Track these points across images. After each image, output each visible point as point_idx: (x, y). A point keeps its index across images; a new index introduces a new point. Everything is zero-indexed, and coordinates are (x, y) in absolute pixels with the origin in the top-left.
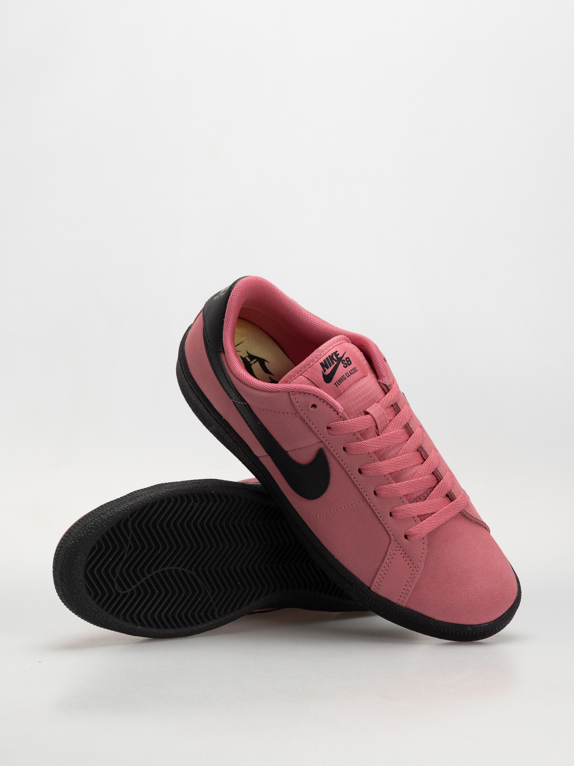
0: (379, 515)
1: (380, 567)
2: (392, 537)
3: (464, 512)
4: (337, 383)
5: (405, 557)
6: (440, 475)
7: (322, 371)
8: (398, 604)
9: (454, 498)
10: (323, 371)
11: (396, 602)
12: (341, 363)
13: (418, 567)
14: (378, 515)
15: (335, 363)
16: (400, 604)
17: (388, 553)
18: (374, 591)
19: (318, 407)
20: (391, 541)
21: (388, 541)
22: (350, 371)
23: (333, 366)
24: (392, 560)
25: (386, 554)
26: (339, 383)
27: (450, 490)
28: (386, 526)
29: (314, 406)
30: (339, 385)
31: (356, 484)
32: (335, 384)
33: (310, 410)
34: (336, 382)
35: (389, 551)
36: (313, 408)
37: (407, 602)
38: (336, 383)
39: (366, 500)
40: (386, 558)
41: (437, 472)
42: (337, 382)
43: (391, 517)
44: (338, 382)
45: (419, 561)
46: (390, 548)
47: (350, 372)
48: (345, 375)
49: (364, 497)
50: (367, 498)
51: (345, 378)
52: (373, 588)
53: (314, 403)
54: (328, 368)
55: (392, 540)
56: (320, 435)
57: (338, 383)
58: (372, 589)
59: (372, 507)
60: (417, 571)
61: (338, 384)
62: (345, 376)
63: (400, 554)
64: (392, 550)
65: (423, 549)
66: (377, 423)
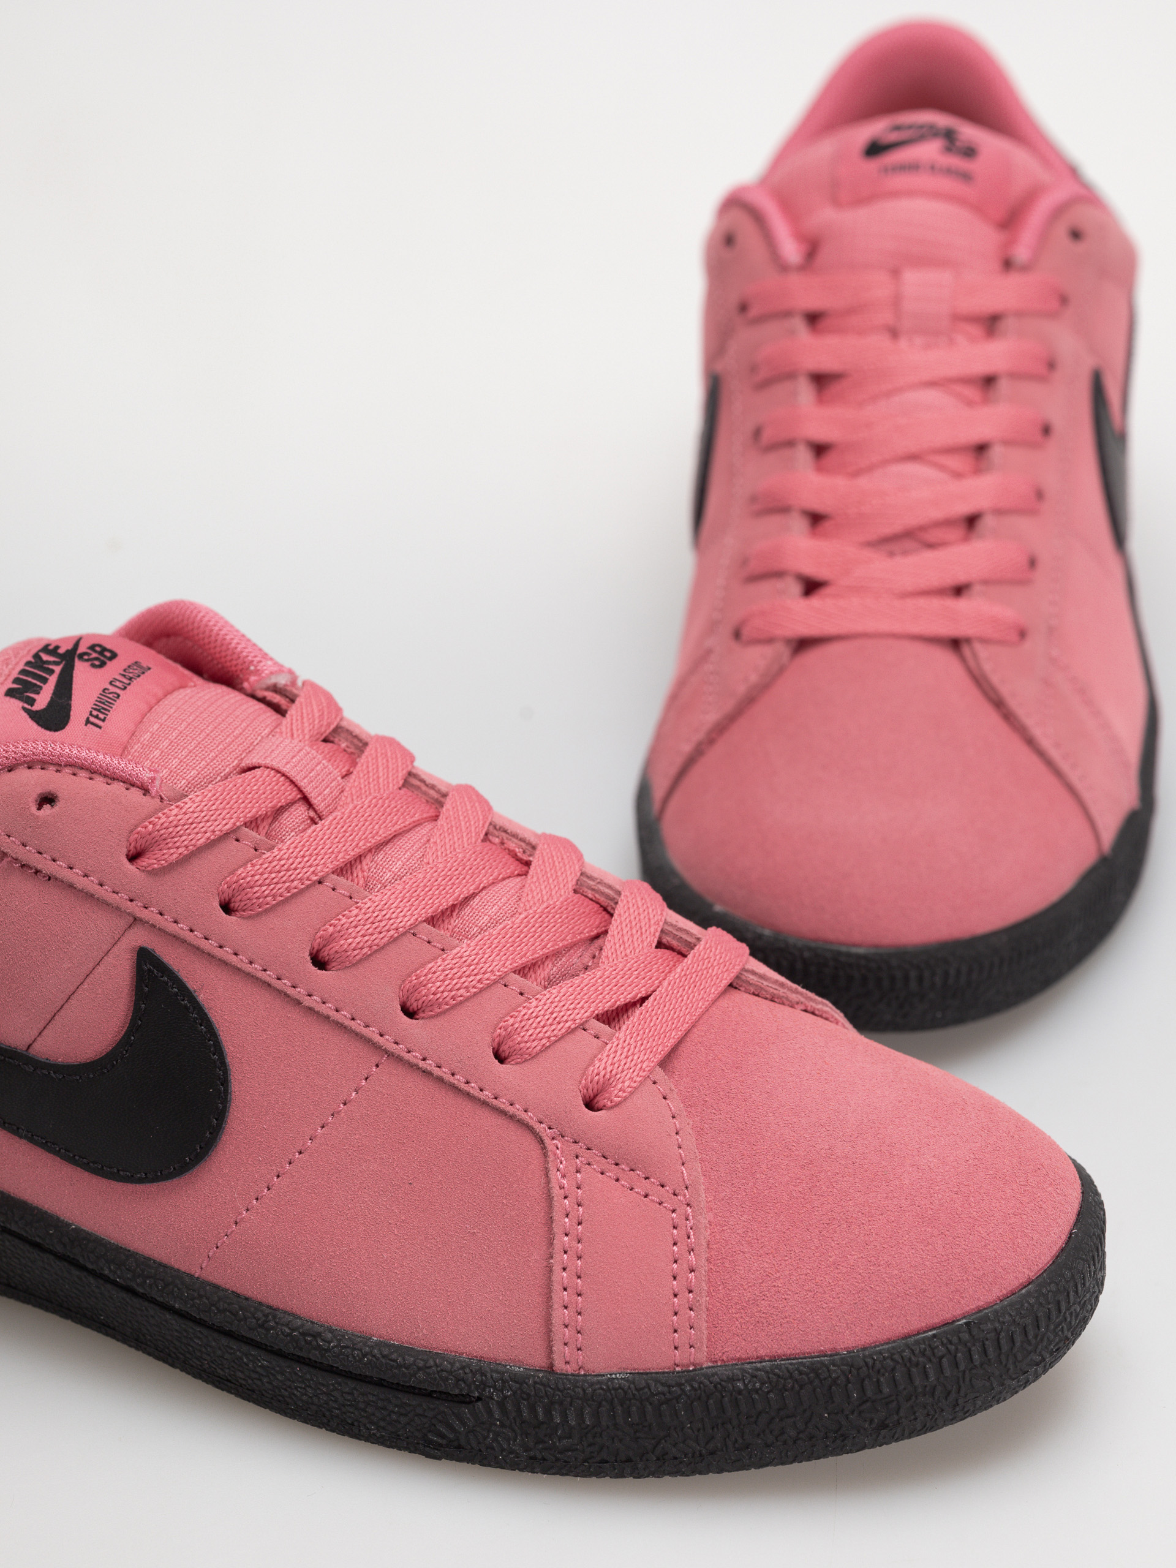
0: (459, 1080)
1: (552, 1258)
2: (541, 1128)
3: (751, 977)
4: (92, 719)
5: (620, 1176)
6: (607, 891)
7: (24, 709)
8: (678, 1369)
9: (692, 940)
10: (26, 706)
11: (670, 1364)
12: (76, 660)
13: (687, 1188)
14: (456, 1082)
15: (58, 669)
16: (685, 1362)
17: (556, 1192)
18: (569, 1369)
19: (60, 795)
20: (544, 1148)
21: (536, 1153)
22: (124, 673)
23: (53, 680)
24: (581, 1209)
25: (550, 1199)
26: (102, 716)
27: (666, 922)
28: (502, 1103)
29: (47, 800)
30: (103, 720)
31: (325, 1013)
32: (88, 722)
33: (38, 817)
34: (87, 715)
35: (554, 1184)
36: (47, 808)
37: (709, 1340)
38: (88, 718)
39: (390, 1055)
40: (557, 1214)
41: (591, 883)
42: (91, 714)
43: (504, 1066)
44: (95, 713)
45: (680, 1162)
46: (553, 1172)
47: (124, 676)
48: (110, 687)
49: (377, 1047)
50: (387, 1042)
51: (115, 693)
52: (566, 1361)
53: (39, 790)
54: (37, 690)
55: (547, 1141)
56: (115, 895)
57: (97, 717)
58: (559, 1366)
59: (421, 1064)
60: (688, 1205)
61: (100, 719)
62: (112, 689)
63: (600, 1176)
64: (564, 1176)
65: (673, 1117)
66: (301, 784)
